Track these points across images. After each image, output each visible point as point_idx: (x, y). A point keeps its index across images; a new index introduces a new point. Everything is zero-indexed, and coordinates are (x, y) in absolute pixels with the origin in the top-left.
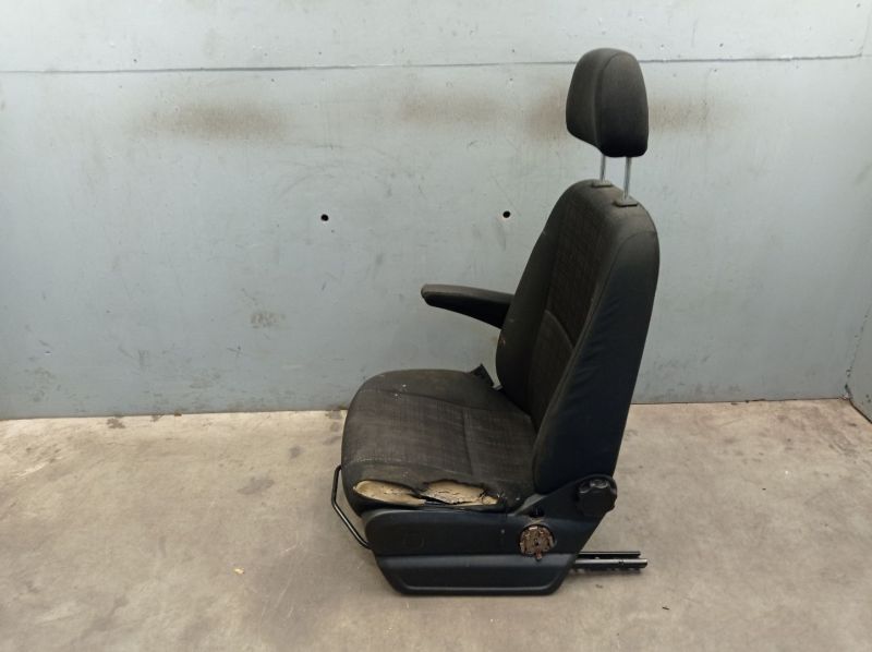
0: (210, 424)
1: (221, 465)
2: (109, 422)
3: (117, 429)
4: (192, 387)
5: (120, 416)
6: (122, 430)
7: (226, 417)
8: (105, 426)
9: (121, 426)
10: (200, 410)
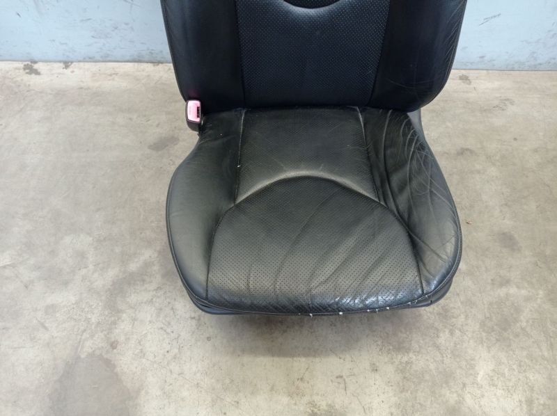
0: (116, 74)
1: (131, 119)
2: (26, 67)
3: (33, 75)
4: (93, 37)
5: (35, 62)
6: (37, 76)
7: (129, 67)
8: (22, 71)
9: (37, 73)
10: (105, 60)
